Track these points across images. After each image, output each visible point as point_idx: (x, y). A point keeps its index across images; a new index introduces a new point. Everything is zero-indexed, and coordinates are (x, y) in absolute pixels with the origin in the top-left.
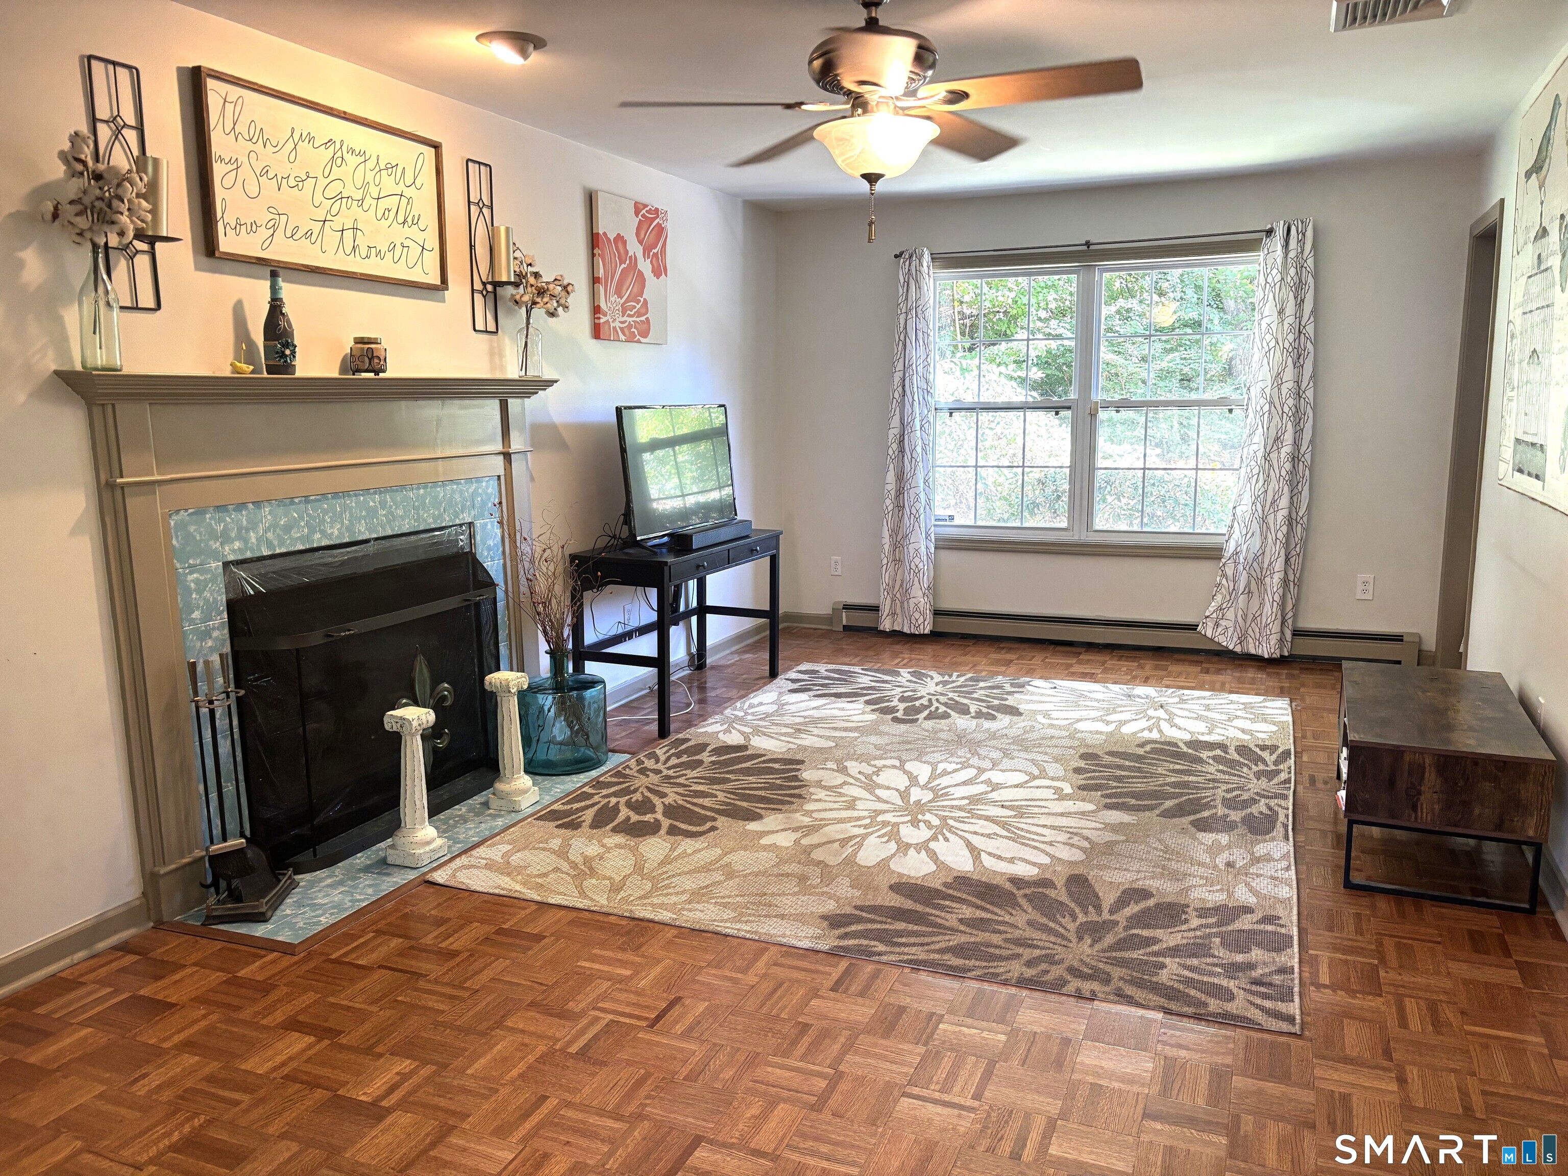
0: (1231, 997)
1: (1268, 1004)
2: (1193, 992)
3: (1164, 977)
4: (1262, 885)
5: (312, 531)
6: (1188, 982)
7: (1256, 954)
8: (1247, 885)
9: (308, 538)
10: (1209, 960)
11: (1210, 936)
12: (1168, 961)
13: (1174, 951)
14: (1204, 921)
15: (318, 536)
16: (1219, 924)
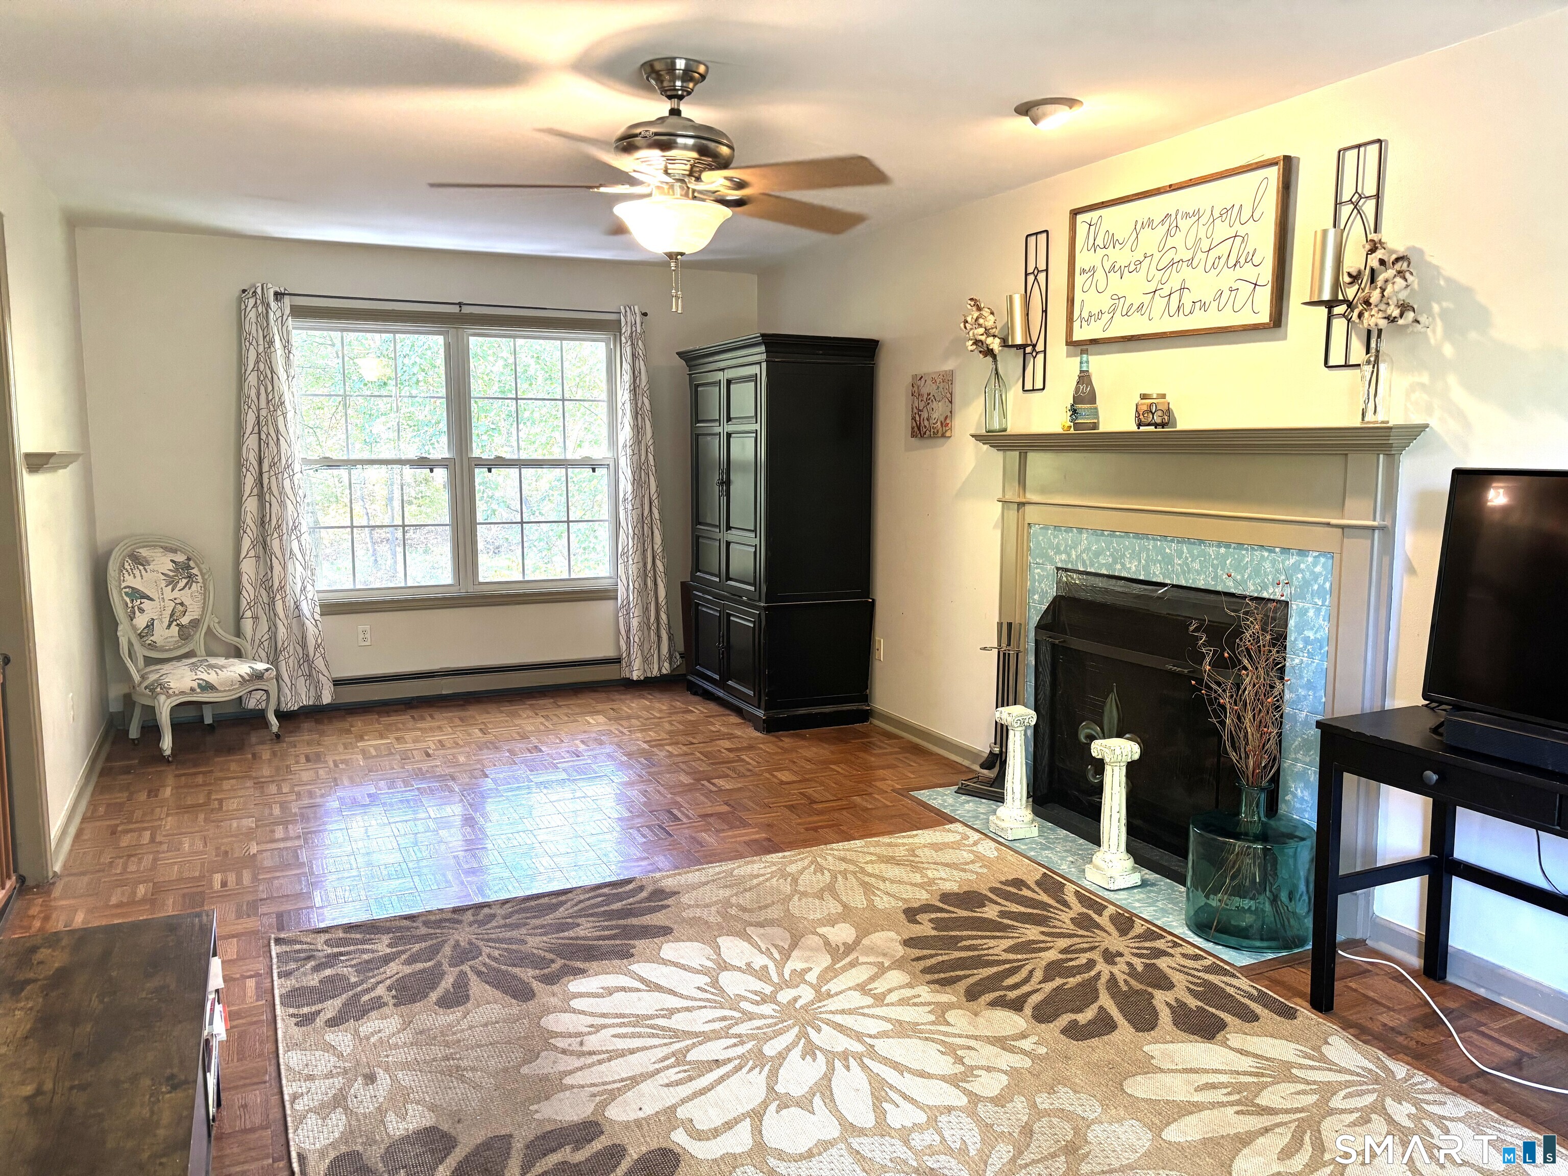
0: (327, 943)
1: (298, 947)
2: (358, 936)
3: (386, 939)
4: (324, 1062)
5: (1115, 562)
6: (363, 942)
7: (314, 980)
8: (340, 1056)
9: (1109, 566)
10: (354, 962)
11: (362, 982)
12: (388, 950)
13: (387, 960)
14: (373, 994)
15: (1118, 566)
16: (357, 996)
